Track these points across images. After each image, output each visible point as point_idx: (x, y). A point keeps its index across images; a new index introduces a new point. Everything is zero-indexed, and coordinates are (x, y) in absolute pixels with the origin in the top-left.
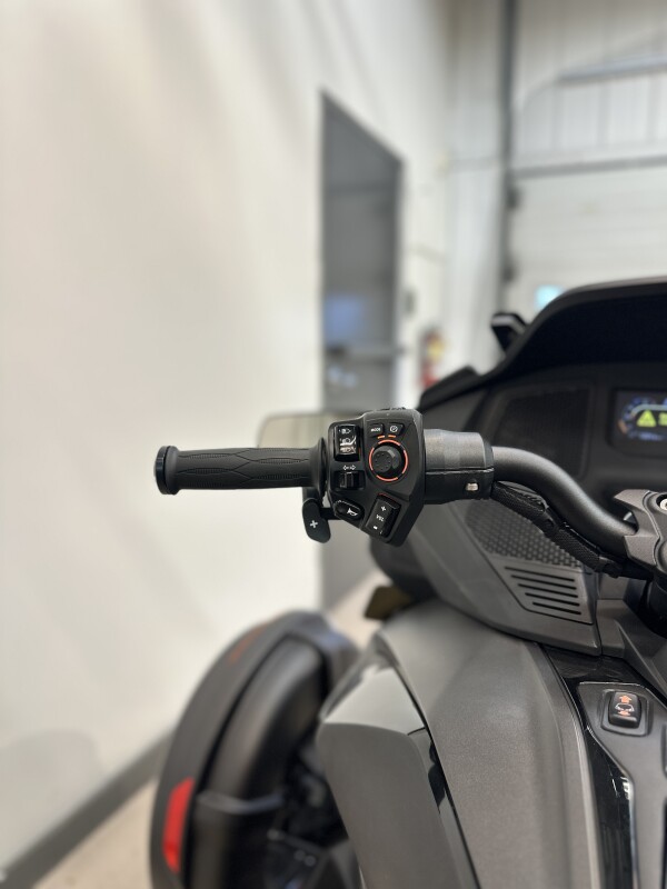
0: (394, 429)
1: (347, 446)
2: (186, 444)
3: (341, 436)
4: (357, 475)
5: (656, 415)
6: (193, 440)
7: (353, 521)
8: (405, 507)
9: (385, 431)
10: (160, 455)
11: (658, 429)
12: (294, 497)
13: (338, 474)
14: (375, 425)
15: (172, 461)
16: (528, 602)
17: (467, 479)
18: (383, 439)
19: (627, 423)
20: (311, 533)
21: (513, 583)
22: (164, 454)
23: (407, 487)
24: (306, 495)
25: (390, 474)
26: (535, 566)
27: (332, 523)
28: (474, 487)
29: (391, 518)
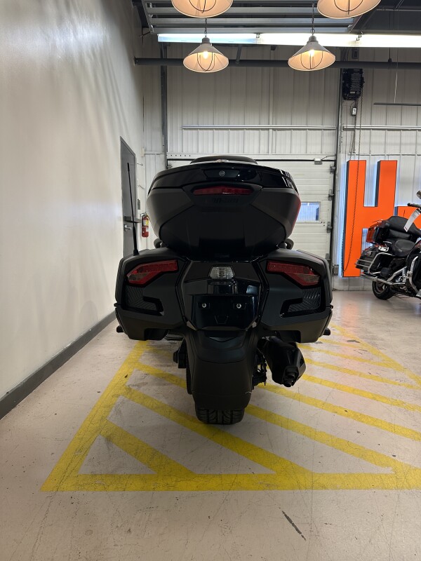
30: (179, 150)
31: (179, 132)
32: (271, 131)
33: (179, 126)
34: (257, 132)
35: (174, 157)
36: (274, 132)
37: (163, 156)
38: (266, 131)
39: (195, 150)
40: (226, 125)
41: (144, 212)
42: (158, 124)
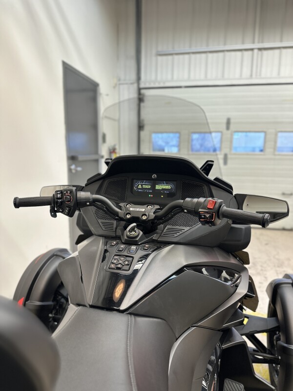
0: (69, 192)
1: (59, 196)
2: (21, 197)
3: (57, 194)
4: (61, 202)
5: (142, 185)
6: (22, 196)
7: (62, 212)
8: (72, 208)
9: (67, 192)
10: (14, 199)
11: (142, 188)
12: (48, 208)
13: (57, 202)
14: (65, 191)
15: (18, 200)
16: (104, 228)
17: (87, 202)
18: (67, 194)
19: (136, 187)
20: (52, 216)
21: (101, 225)
22: (15, 199)
23: (72, 204)
24: (51, 207)
25: (68, 201)
26: (107, 221)
27: (57, 213)
28: (88, 204)
29: (69, 211)
30: (153, 77)
31: (154, 58)
32: (256, 51)
33: (154, 52)
34: (239, 53)
35: (147, 85)
36: (260, 52)
37: (135, 85)
38: (250, 53)
39: (169, 77)
40: (204, 49)
41: (112, 144)
42: (132, 52)
